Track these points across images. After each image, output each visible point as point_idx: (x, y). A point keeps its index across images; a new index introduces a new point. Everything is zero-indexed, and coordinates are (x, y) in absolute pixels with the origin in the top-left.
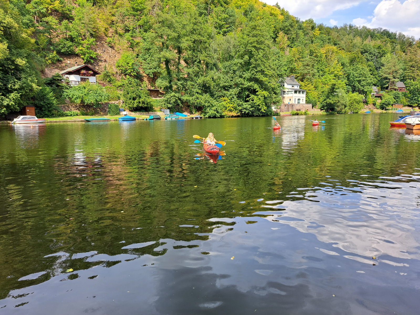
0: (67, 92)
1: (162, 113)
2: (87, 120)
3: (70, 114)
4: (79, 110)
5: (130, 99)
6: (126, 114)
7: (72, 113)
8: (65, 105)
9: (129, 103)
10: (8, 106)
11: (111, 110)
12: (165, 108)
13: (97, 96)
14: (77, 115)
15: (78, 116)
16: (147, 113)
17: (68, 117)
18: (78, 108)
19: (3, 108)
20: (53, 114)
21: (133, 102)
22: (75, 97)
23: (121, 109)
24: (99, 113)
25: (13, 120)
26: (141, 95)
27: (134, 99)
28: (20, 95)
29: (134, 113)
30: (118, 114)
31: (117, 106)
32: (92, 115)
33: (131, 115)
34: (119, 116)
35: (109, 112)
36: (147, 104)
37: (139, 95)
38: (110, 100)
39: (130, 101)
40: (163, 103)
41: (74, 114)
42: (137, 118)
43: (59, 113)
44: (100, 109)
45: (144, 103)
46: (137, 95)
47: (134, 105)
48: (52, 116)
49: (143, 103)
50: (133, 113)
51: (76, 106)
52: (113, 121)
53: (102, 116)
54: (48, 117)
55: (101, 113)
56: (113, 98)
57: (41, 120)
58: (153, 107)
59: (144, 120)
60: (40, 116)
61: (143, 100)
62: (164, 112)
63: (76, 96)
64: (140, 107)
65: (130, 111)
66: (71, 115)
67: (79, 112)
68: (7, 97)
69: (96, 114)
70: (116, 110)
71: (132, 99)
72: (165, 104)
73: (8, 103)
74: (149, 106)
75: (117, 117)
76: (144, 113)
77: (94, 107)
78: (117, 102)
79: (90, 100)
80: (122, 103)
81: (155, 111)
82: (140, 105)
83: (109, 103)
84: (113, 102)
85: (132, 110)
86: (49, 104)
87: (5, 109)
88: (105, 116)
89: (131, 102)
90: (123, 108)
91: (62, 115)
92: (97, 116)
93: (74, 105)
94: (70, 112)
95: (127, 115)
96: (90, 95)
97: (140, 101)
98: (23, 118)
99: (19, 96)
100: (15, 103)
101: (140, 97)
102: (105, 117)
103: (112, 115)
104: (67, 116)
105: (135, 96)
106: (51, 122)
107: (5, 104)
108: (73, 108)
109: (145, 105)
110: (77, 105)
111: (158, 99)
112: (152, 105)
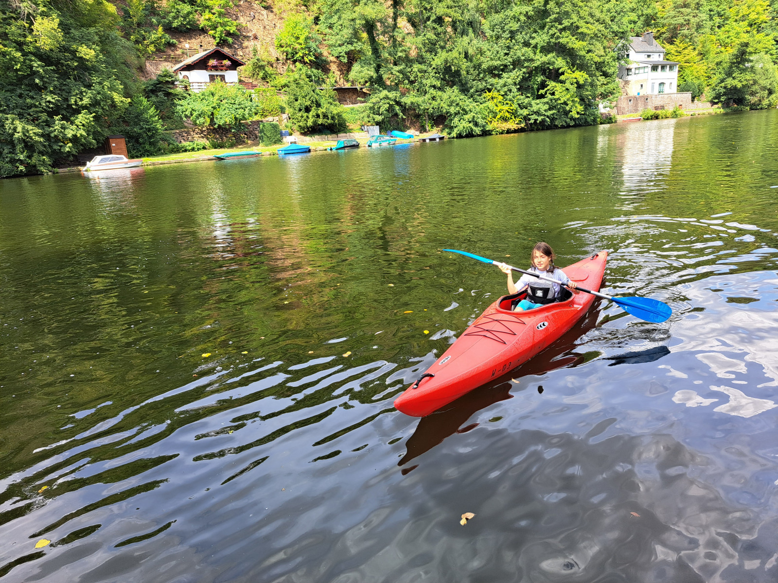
0: (182, 106)
1: (363, 134)
2: (218, 158)
3: (190, 148)
4: (208, 139)
5: (300, 110)
6: (294, 141)
7: (195, 146)
8: (183, 130)
9: (297, 119)
10: (75, 139)
11: (265, 134)
12: (370, 124)
13: (236, 109)
14: (204, 148)
15: (205, 151)
16: (335, 135)
17: (188, 153)
18: (205, 135)
19: (68, 143)
20: (160, 150)
21: (305, 117)
22: (195, 114)
23: (283, 131)
24: (244, 142)
25: (84, 164)
26: (322, 100)
27: (308, 109)
28: (93, 117)
29: (310, 138)
30: (279, 141)
31: (275, 127)
32: (232, 146)
33: (303, 143)
34: (280, 146)
35: (261, 138)
36: (333, 118)
37: (316, 101)
39: (300, 115)
40: (365, 114)
41: (199, 147)
42: (312, 148)
43: (171, 146)
44: (245, 134)
45: (327, 116)
46: (313, 102)
47: (307, 121)
48: (159, 152)
49: (325, 116)
50: (308, 138)
51: (202, 132)
52: (268, 156)
53: (250, 147)
54: (150, 154)
55: (249, 142)
56: (272, 111)
57: (135, 162)
58: (347, 124)
59: (326, 150)
60: (137, 154)
61: (324, 110)
62: (368, 131)
63: (197, 113)
64: (319, 125)
65: (302, 134)
66: (193, 149)
67: (207, 143)
68: (72, 123)
69: (240, 145)
70: (275, 134)
71: (303, 110)
72: (369, 117)
73: (74, 133)
74: (336, 121)
75: (275, 148)
76: (329, 136)
77: (233, 131)
78: (277, 118)
79: (224, 118)
80: (286, 120)
81: (350, 131)
82: (320, 121)
83: (262, 121)
84: (270, 118)
85: (306, 132)
86: (149, 130)
87: (70, 145)
88: (254, 147)
89: (302, 117)
90: (289, 130)
91: (177, 150)
92: (241, 148)
93: (197, 130)
94: (191, 144)
95: (295, 143)
96: (224, 108)
97: (319, 112)
98: (102, 160)
99: (92, 119)
100: (88, 132)
101: (318, 105)
102: (254, 150)
103: (267, 145)
104: (186, 151)
105: (308, 103)
106: (154, 164)
107: (69, 136)
108: (197, 136)
109: (329, 121)
110: (204, 129)
111: (356, 106)
112: (344, 121)
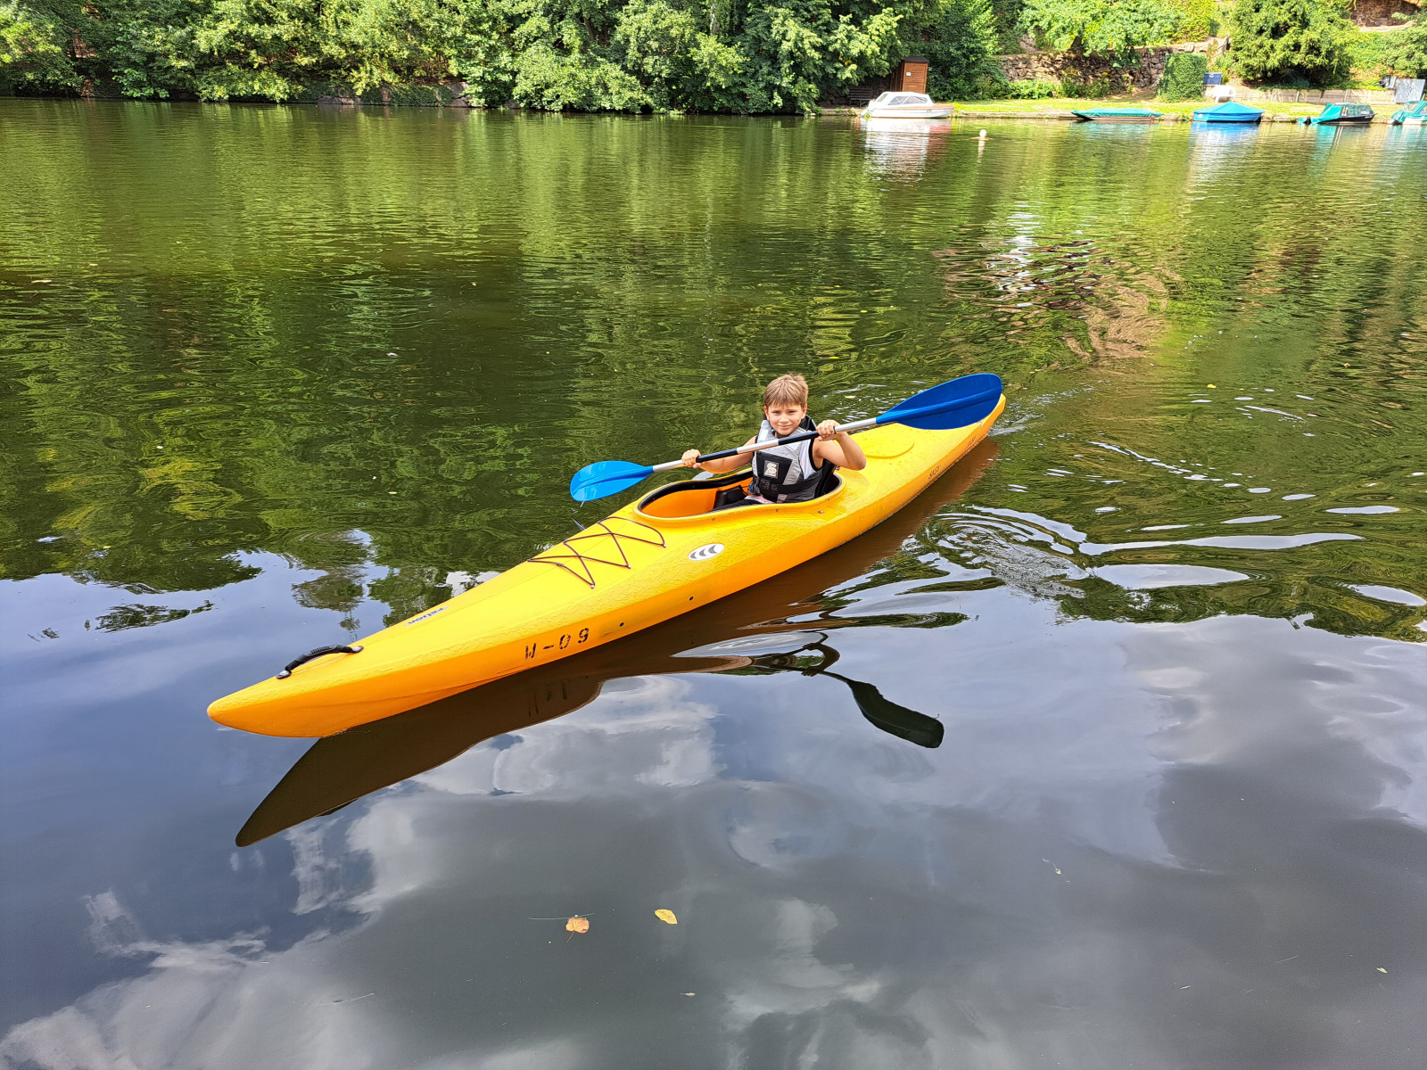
1: (1383, 94)
2: (1079, 116)
3: (1027, 92)
4: (1060, 76)
5: (1261, 32)
6: (1226, 95)
7: (1035, 89)
8: (1020, 56)
9: (1249, 50)
10: (861, 59)
11: (1174, 77)
12: (1404, 73)
13: (1136, 21)
14: (1050, 94)
15: (1051, 99)
16: (1317, 92)
17: (1019, 101)
18: (1057, 70)
19: (849, 65)
20: (976, 90)
21: (1267, 48)
22: (1056, 26)
23: (1212, 74)
24: (1124, 88)
25: (866, 104)
26: (1314, 13)
27: (1277, 32)
28: (898, 22)
29: (1262, 93)
30: (1197, 94)
31: (1198, 63)
32: (1101, 95)
33: (1246, 103)
34: (1197, 103)
35: (1163, 85)
36: (1330, 54)
37: (1303, 15)
38: (1176, 39)
39: (1258, 42)
40: (1404, 50)
41: (1042, 91)
42: (1267, 114)
43: (996, 86)
44: (1131, 74)
45: (1318, 49)
46: (1295, 15)
47: (1268, 57)
48: (973, 95)
49: (1314, 48)
50: (1257, 93)
51: (1054, 62)
53: (1135, 99)
54: (961, 98)
55: (1134, 89)
56: (1192, 29)
57: (941, 109)
58: (1352, 70)
59: (1294, 122)
60: (938, 95)
61: (1315, 36)
62: (1395, 90)
63: (1061, 24)
64: (1292, 66)
65: (1248, 83)
66: (1030, 95)
67: (1055, 83)
68: (863, 30)
69: (1115, 94)
70: (1194, 79)
71: (1268, 32)
72: (1409, 57)
73: (863, 48)
74: (1335, 62)
75: (1188, 107)
76: (1304, 92)
77: (1115, 65)
78: (1204, 46)
79: (1108, 37)
80: (1220, 51)
81: (1354, 86)
82: (1297, 59)
83: (1170, 51)
84: (1188, 46)
85: (1256, 80)
86: (972, 51)
87: (854, 67)
88: (1143, 102)
89: (1261, 46)
90: (1222, 72)
91: (1003, 94)
92: (1118, 101)
93: (1046, 58)
94: (1030, 84)
95: (1228, 99)
96: (1112, 17)
97: (1303, 39)
98: (894, 101)
99: (895, 25)
100: (882, 46)
101: (1305, 24)
102: (1146, 107)
103: (1170, 100)
104: (1017, 97)
105: (1284, 18)
107: (855, 52)
108: (1043, 69)
109: (1318, 61)
110: (1059, 57)
111: (1385, 30)
112: (1350, 60)
